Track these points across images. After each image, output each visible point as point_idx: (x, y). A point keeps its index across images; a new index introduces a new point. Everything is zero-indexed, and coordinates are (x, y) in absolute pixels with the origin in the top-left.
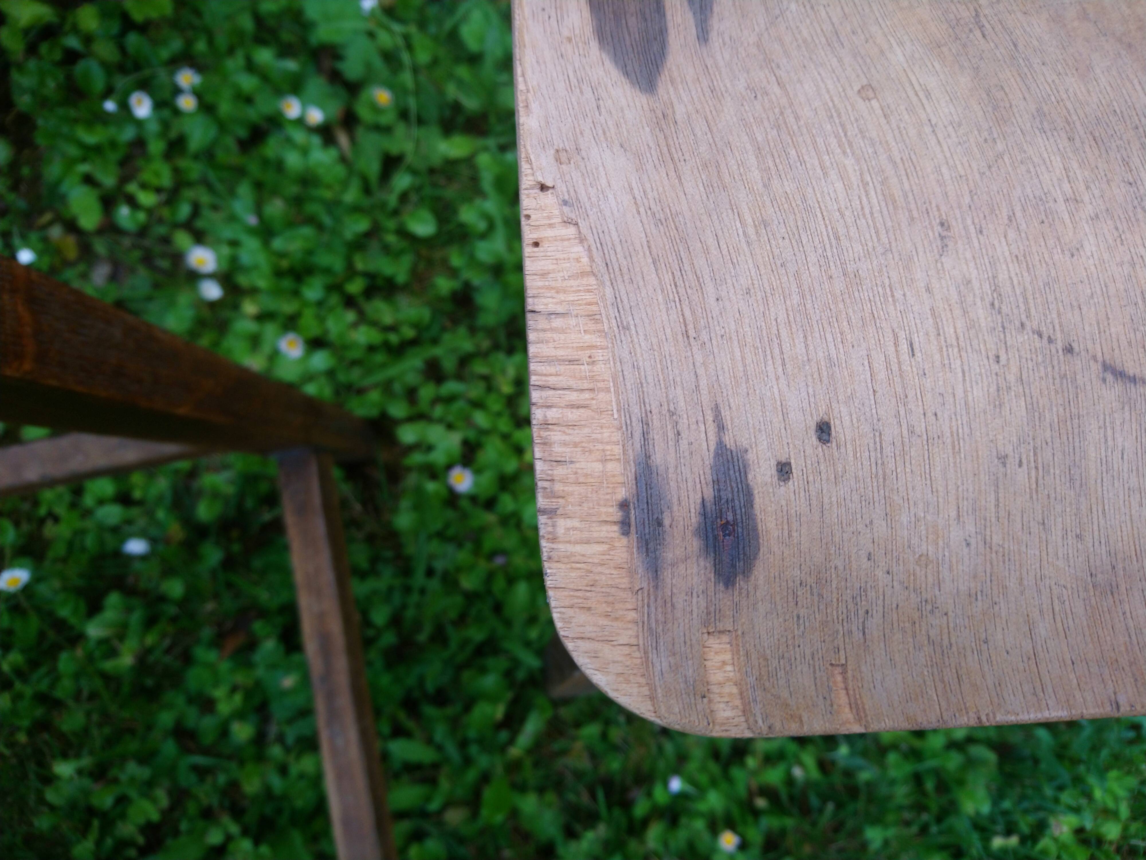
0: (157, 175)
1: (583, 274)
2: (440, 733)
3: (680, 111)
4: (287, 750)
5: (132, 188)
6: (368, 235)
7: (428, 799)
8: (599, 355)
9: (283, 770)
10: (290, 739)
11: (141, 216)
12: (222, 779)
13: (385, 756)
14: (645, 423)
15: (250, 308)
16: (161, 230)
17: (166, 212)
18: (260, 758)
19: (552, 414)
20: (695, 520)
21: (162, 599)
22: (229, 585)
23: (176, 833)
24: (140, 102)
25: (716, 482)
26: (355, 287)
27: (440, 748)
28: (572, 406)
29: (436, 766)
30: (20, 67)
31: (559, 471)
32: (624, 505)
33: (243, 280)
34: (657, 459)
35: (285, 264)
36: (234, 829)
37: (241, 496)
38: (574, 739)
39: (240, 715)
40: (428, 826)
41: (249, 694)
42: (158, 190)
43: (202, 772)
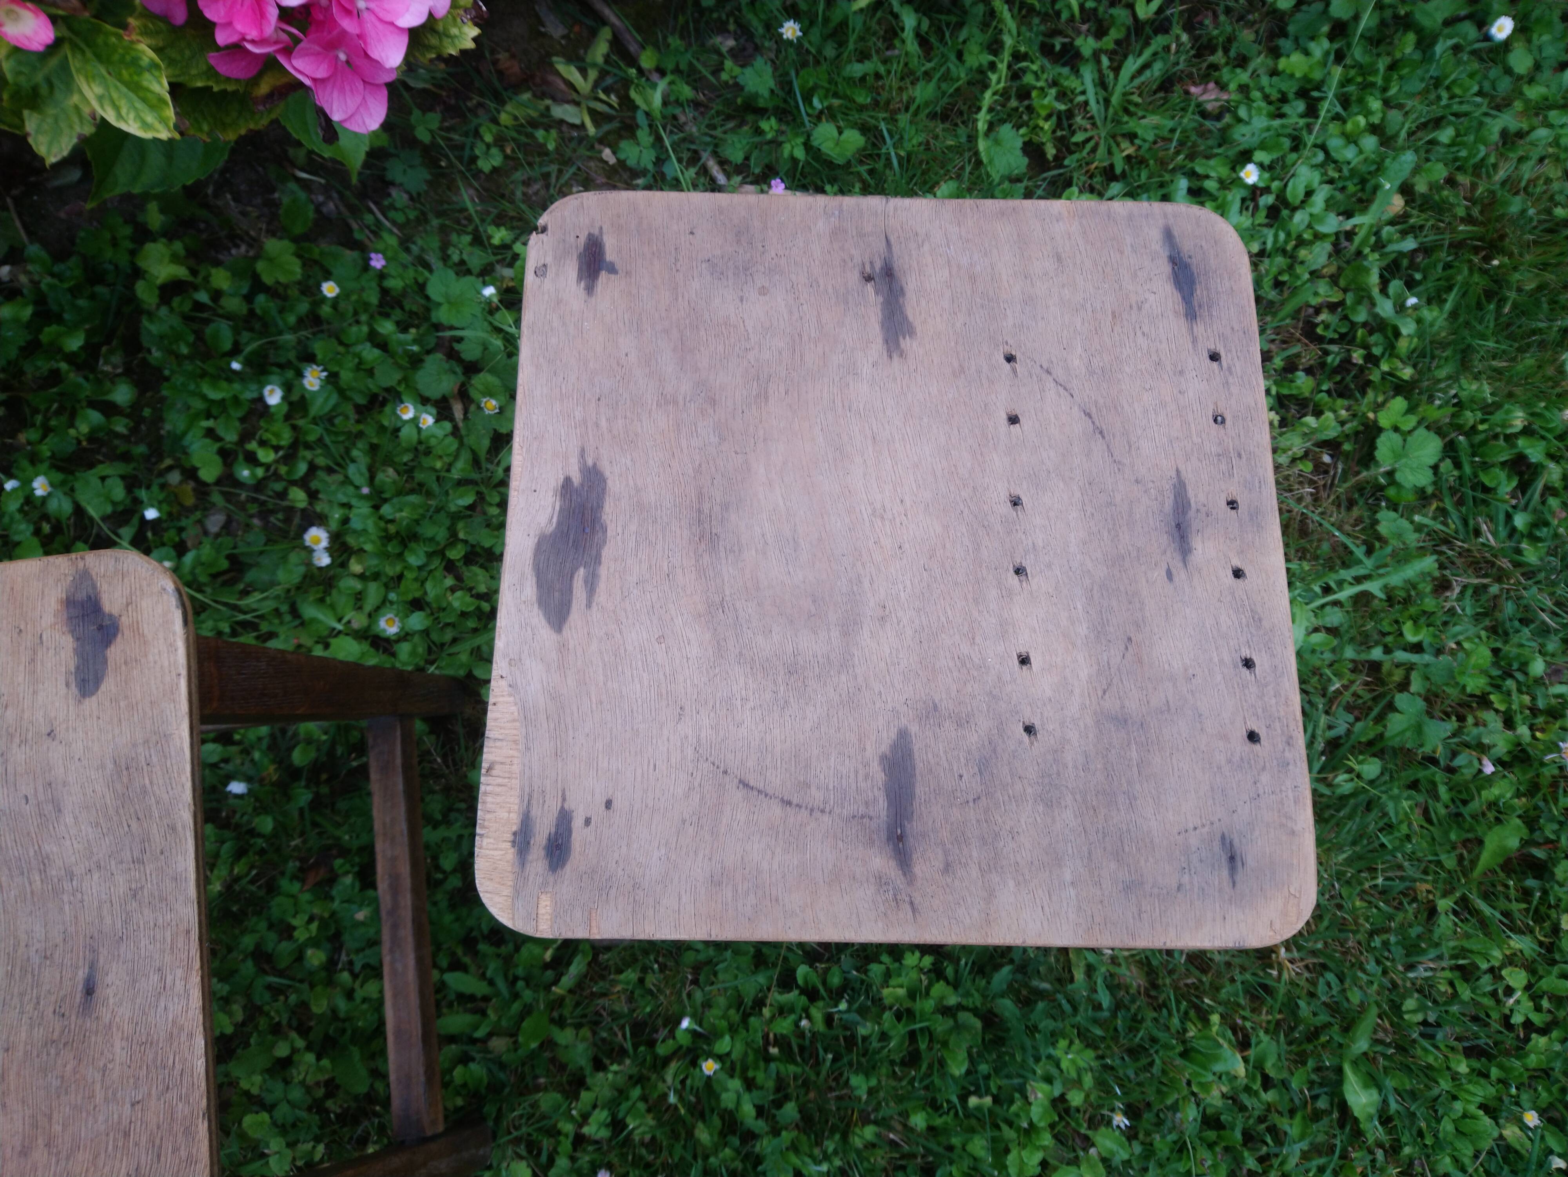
0: (277, 435)
1: (514, 721)
2: (492, 968)
3: (571, 643)
4: (355, 976)
5: (252, 446)
6: (471, 507)
7: (476, 1028)
8: (515, 761)
9: (350, 995)
10: (357, 968)
11: (260, 472)
12: (293, 998)
13: (441, 987)
14: (530, 796)
15: (356, 567)
16: (278, 487)
17: (283, 470)
18: (330, 982)
19: (489, 788)
20: (544, 842)
21: (253, 833)
22: (315, 824)
23: (247, 1045)
24: (272, 392)
25: (557, 826)
26: (456, 554)
27: (491, 983)
28: (499, 785)
29: (486, 999)
30: (150, 315)
31: (488, 816)
32: (515, 834)
33: (351, 540)
34: (533, 813)
35: (392, 529)
36: (300, 1043)
37: (333, 743)
38: (614, 983)
39: (314, 942)
40: (473, 1051)
41: (324, 924)
42: (276, 449)
43: (276, 991)
